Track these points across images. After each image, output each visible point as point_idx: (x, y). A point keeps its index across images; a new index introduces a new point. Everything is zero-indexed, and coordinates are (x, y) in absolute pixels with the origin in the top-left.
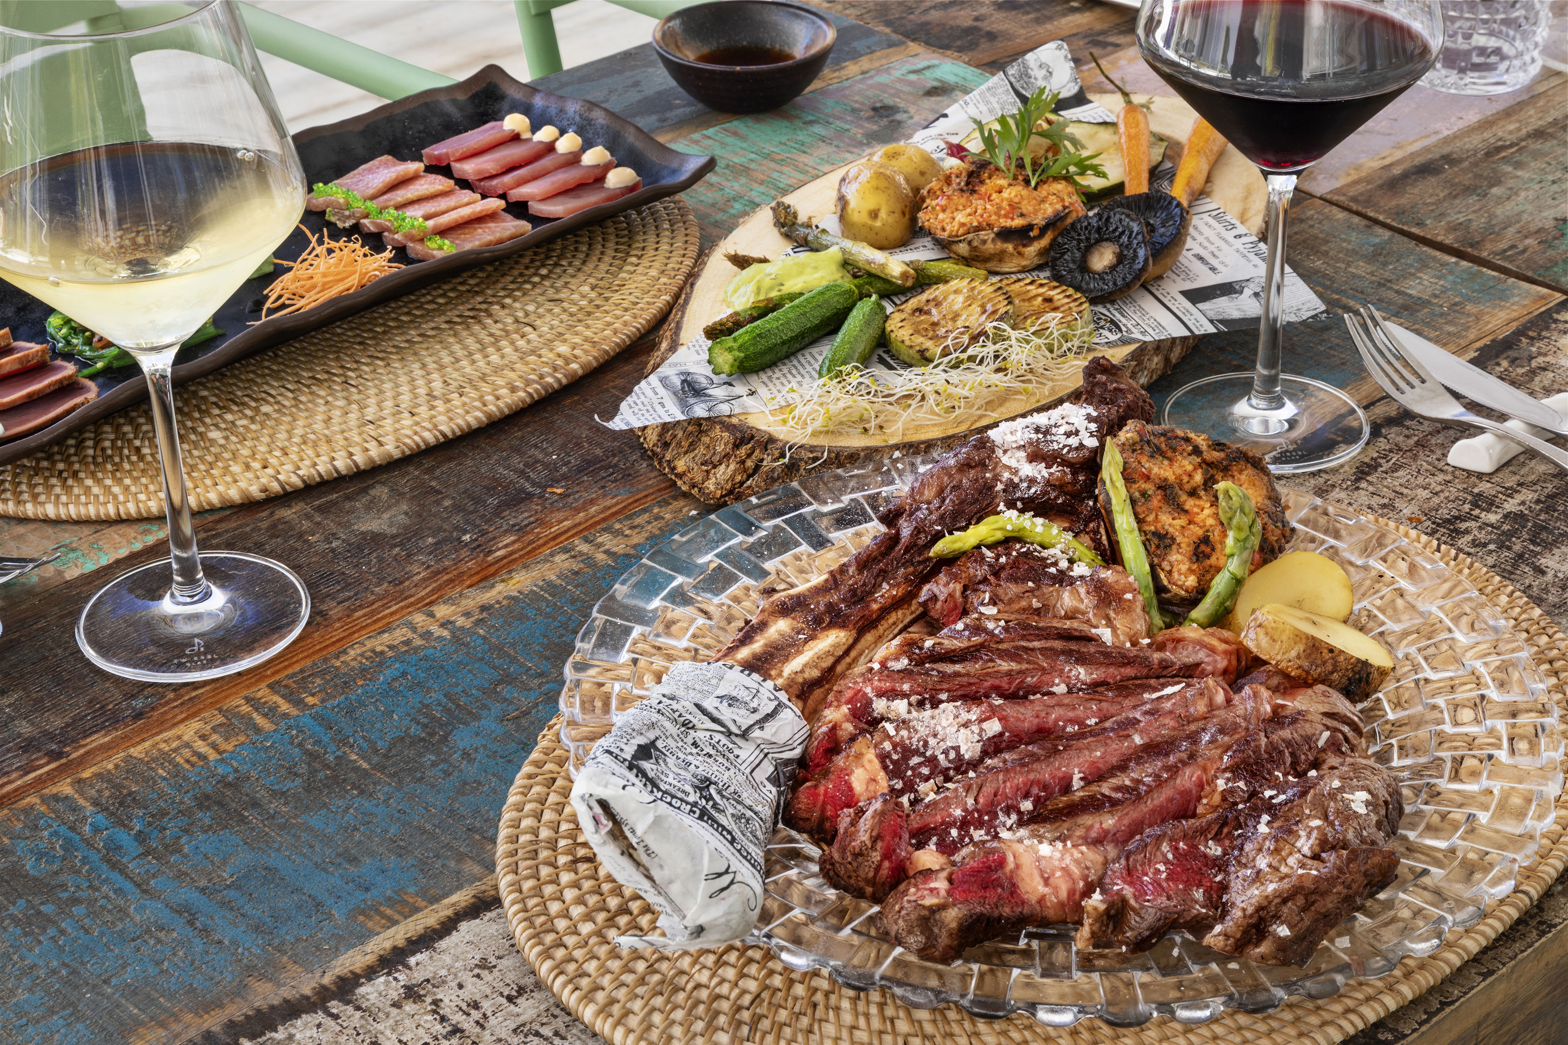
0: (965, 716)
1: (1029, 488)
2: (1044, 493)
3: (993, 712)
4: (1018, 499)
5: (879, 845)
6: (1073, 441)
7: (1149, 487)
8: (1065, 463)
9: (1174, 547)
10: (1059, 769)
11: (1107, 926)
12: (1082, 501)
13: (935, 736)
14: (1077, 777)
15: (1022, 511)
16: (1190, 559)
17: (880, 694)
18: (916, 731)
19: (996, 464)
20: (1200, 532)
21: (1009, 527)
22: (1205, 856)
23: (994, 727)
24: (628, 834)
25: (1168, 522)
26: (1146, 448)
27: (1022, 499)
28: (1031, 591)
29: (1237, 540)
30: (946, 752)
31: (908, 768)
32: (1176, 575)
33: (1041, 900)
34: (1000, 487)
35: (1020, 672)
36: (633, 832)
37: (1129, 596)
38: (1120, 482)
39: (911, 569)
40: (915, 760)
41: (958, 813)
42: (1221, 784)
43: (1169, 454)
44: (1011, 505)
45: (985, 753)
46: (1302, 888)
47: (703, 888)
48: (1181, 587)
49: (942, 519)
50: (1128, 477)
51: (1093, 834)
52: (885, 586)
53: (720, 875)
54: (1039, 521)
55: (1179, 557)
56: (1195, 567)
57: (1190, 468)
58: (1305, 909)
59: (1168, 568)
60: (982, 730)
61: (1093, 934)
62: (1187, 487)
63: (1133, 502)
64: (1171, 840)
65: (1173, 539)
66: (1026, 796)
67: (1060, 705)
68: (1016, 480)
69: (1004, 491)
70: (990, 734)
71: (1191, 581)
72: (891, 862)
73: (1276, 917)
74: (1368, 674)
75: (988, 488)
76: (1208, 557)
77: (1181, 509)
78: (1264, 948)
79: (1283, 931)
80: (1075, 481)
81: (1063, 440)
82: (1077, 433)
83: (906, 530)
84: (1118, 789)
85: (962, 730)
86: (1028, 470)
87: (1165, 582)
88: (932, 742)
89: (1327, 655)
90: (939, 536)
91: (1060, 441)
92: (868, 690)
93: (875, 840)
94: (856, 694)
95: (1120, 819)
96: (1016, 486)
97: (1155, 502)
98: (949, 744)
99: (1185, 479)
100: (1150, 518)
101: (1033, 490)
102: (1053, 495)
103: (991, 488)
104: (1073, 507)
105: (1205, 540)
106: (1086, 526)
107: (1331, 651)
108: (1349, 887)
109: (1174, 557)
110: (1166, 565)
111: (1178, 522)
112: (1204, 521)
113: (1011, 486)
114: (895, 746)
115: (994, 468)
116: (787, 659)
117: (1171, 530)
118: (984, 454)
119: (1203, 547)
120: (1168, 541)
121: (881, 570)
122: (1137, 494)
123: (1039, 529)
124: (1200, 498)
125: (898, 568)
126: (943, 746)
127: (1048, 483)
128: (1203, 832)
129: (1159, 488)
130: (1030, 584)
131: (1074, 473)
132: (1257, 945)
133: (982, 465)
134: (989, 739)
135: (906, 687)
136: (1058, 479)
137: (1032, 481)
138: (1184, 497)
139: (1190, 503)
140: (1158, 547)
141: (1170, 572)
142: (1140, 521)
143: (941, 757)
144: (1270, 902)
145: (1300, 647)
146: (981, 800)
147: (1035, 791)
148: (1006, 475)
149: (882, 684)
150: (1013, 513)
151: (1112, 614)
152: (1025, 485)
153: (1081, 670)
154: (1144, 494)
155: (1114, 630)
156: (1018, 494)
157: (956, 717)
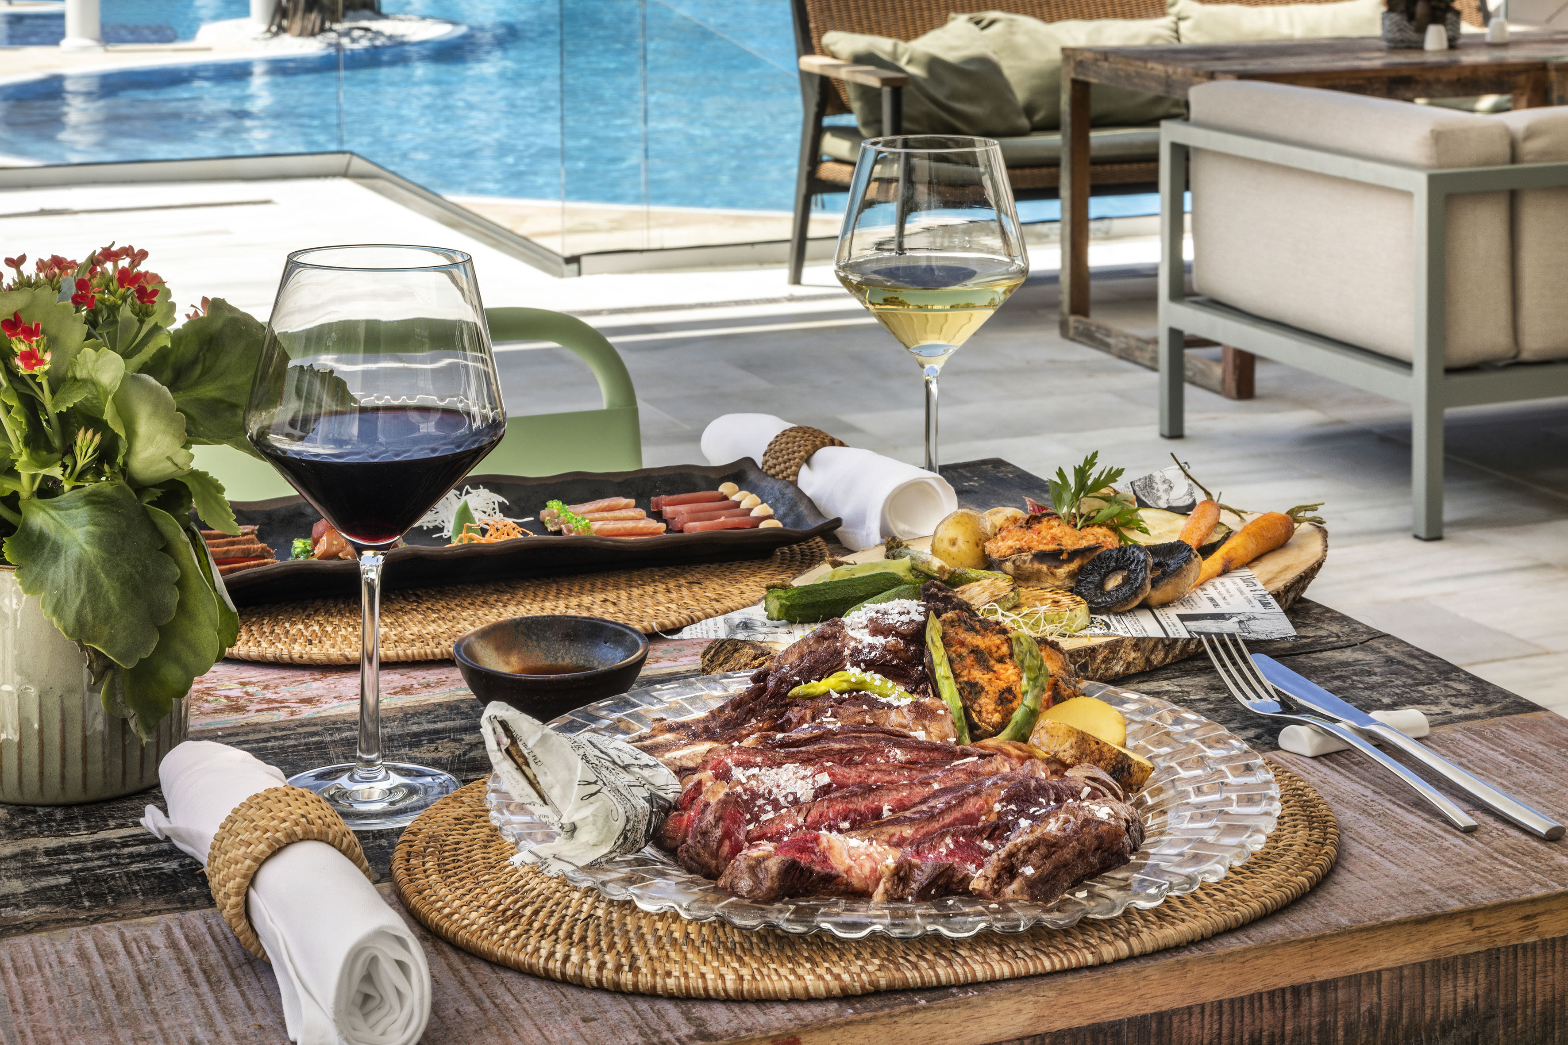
0: (802, 772)
1: (870, 652)
2: (883, 656)
3: (823, 769)
4: (862, 661)
5: (721, 824)
6: (905, 618)
7: (964, 651)
8: (898, 634)
9: (983, 694)
10: (873, 802)
11: (898, 885)
12: (914, 666)
13: (778, 786)
14: (886, 808)
15: (864, 671)
16: (996, 702)
17: (738, 764)
18: (763, 783)
19: (845, 636)
20: (1005, 685)
21: (853, 680)
22: (979, 847)
23: (824, 779)
24: (522, 747)
25: (978, 675)
26: (963, 624)
27: (864, 661)
28: (866, 712)
29: (1029, 679)
30: (786, 797)
31: (755, 805)
32: (984, 714)
33: (848, 871)
34: (847, 652)
35: (849, 751)
36: (525, 746)
37: (941, 712)
38: (939, 643)
39: (775, 710)
40: (760, 802)
41: (790, 826)
42: (997, 807)
43: (982, 632)
44: (856, 664)
45: (815, 797)
46: (1045, 840)
47: (577, 791)
48: (988, 724)
49: (799, 673)
50: (947, 642)
51: (895, 839)
52: (754, 721)
53: (590, 783)
54: (878, 676)
55: (987, 701)
56: (999, 708)
57: (998, 642)
58: (1046, 857)
59: (978, 709)
60: (814, 781)
61: (886, 891)
62: (995, 655)
63: (951, 661)
64: (953, 835)
65: (983, 688)
66: (845, 819)
67: (879, 771)
68: (860, 647)
69: (851, 655)
70: (821, 784)
71: (996, 718)
72: (731, 841)
73: (1024, 863)
74: (1130, 766)
75: (838, 653)
76: (1011, 702)
77: (989, 669)
78: (1015, 886)
79: (1029, 871)
80: (906, 649)
81: (897, 617)
82: (909, 613)
83: (771, 683)
84: (915, 813)
85: (800, 781)
86: (868, 639)
87: (976, 720)
88: (775, 790)
89: (1094, 747)
90: (798, 683)
91: (893, 619)
92: (729, 761)
93: (718, 819)
94: (719, 763)
95: (917, 830)
96: (860, 652)
97: (969, 661)
98: (788, 791)
99: (994, 649)
100: (965, 673)
101: (873, 654)
102: (889, 657)
103: (840, 653)
104: (905, 670)
105: (1009, 690)
106: (917, 687)
107: (1097, 743)
108: (1083, 844)
109: (983, 700)
110: (976, 707)
111: (987, 677)
112: (1008, 678)
113: (856, 651)
114: (745, 790)
115: (843, 640)
116: (669, 750)
117: (981, 681)
118: (836, 629)
119: (1006, 695)
120: (979, 689)
121: (750, 709)
122: (954, 655)
123: (878, 683)
124: (1005, 663)
125: (764, 709)
126: (784, 792)
127: (885, 648)
128: (979, 833)
129: (972, 651)
130: (865, 707)
131: (907, 645)
132: (1010, 883)
133: (834, 637)
134: (820, 788)
135: (759, 759)
136: (893, 646)
137: (872, 647)
138: (992, 662)
139: (998, 667)
140: (970, 693)
141: (980, 712)
142: (956, 676)
143: (782, 800)
144: (1019, 850)
145: (1073, 740)
146: (809, 819)
147: (852, 815)
148: (852, 644)
149: (740, 757)
150: (856, 670)
151: (927, 723)
152: (867, 650)
153: (898, 751)
154: (959, 655)
155: (928, 733)
156: (862, 657)
157: (795, 773)
